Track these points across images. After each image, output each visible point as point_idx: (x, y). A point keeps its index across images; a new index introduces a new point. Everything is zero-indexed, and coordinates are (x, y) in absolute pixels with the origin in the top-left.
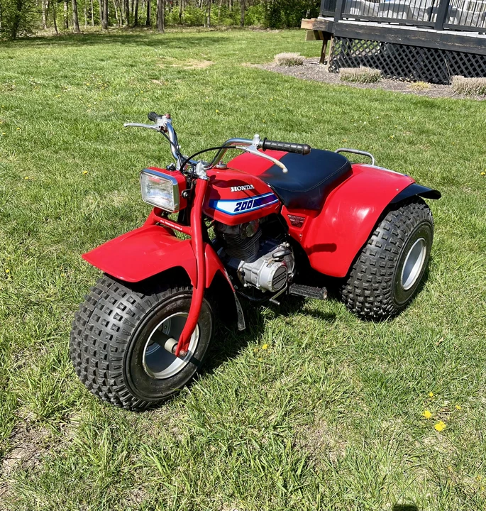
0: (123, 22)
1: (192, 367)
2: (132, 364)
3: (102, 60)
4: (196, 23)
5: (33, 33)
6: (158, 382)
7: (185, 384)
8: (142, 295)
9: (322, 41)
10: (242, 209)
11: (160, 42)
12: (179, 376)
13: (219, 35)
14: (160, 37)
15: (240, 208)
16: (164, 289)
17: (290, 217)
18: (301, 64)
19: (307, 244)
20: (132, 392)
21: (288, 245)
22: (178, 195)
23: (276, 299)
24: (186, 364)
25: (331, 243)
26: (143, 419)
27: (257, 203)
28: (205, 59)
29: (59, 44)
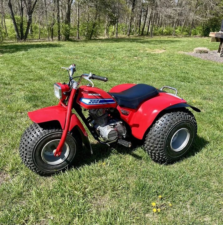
0: (137, 33)
1: (66, 164)
2: (36, 155)
3: (118, 48)
4: (169, 34)
5: (97, 38)
6: (49, 166)
7: (62, 170)
8: (42, 129)
9: (220, 43)
10: (93, 103)
11: (147, 42)
12: (59, 165)
13: (177, 39)
14: (149, 40)
15: (92, 102)
16: (52, 128)
17: (121, 110)
18: (207, 52)
19: (131, 124)
20: (36, 166)
21: (122, 122)
22: (61, 93)
23: (109, 144)
24: (63, 161)
25: (137, 124)
26: (42, 179)
27: (101, 102)
28: (163, 49)
29: (105, 42)
